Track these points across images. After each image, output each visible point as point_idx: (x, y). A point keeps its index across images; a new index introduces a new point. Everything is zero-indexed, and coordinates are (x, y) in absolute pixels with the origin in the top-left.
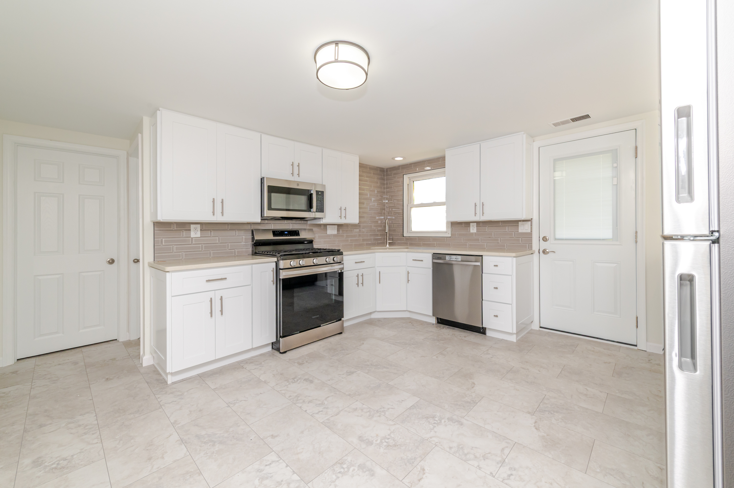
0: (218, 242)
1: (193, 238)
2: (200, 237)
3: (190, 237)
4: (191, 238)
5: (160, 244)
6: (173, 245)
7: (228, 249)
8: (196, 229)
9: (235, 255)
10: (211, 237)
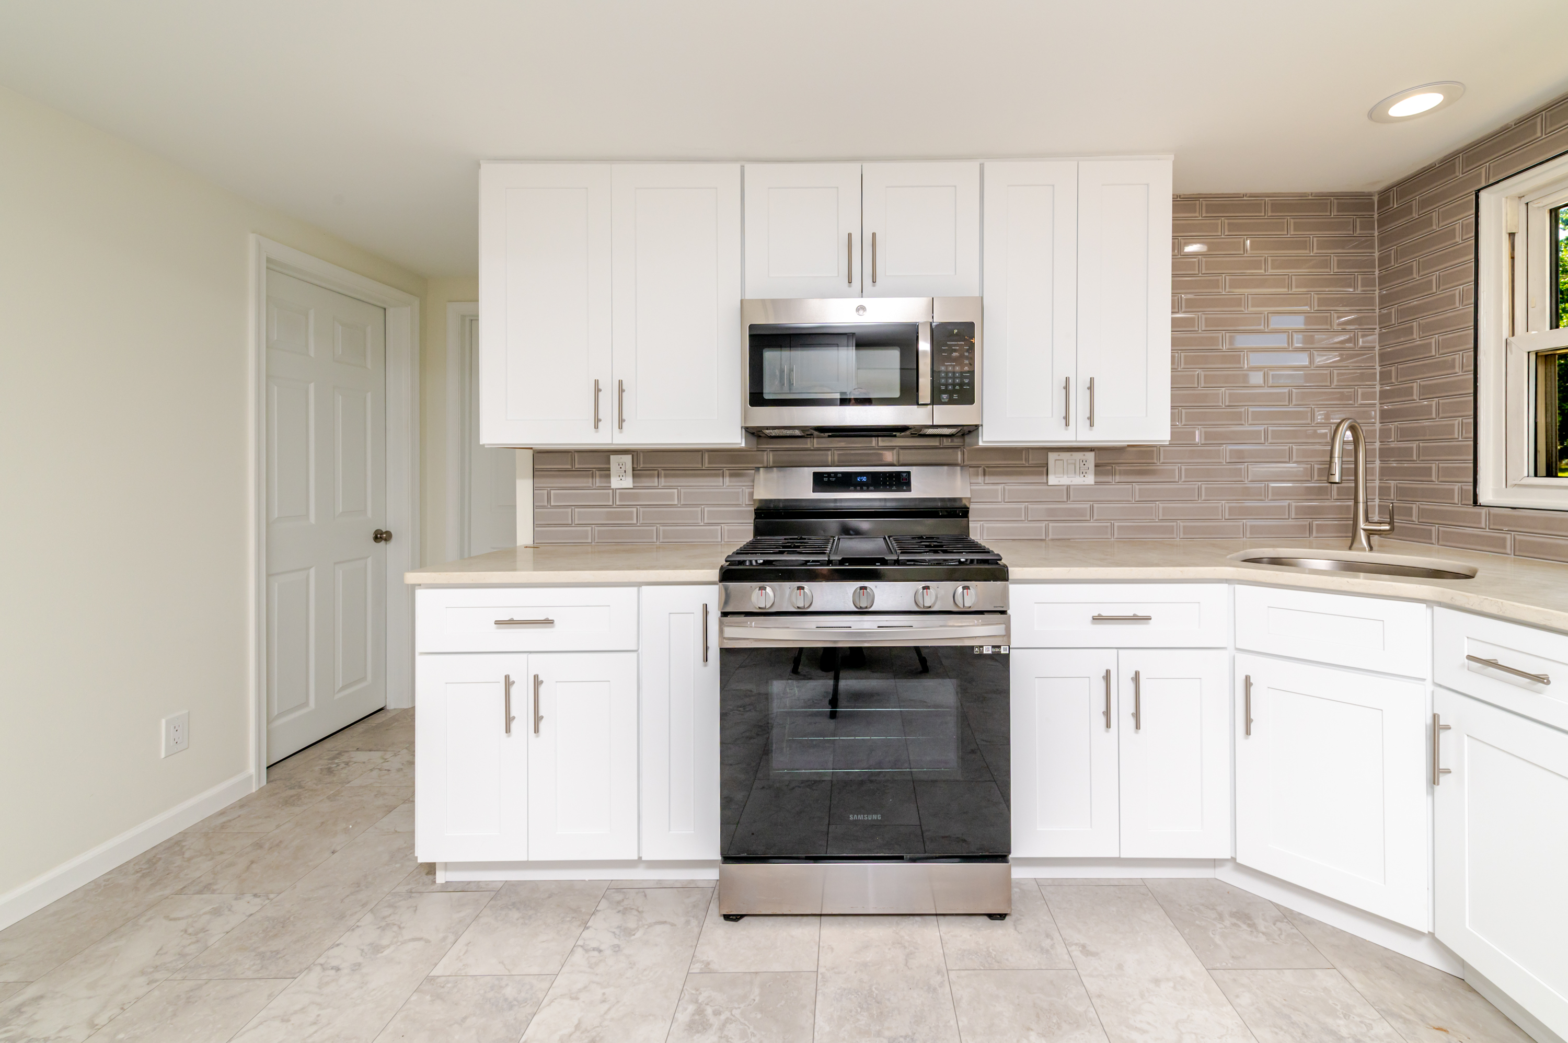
0: (676, 502)
1: (618, 491)
2: (632, 487)
3: (609, 488)
4: (611, 491)
5: (546, 504)
6: (573, 507)
7: (702, 524)
8: (621, 466)
9: (723, 542)
10: (660, 487)
